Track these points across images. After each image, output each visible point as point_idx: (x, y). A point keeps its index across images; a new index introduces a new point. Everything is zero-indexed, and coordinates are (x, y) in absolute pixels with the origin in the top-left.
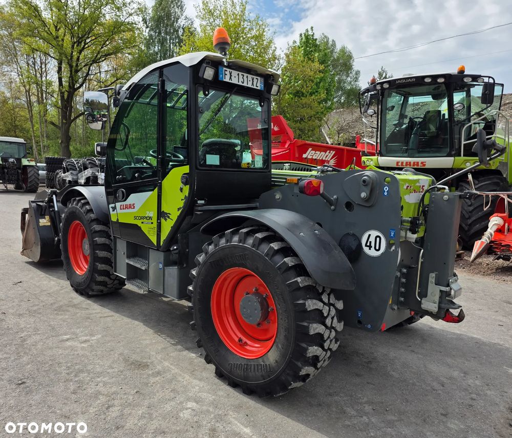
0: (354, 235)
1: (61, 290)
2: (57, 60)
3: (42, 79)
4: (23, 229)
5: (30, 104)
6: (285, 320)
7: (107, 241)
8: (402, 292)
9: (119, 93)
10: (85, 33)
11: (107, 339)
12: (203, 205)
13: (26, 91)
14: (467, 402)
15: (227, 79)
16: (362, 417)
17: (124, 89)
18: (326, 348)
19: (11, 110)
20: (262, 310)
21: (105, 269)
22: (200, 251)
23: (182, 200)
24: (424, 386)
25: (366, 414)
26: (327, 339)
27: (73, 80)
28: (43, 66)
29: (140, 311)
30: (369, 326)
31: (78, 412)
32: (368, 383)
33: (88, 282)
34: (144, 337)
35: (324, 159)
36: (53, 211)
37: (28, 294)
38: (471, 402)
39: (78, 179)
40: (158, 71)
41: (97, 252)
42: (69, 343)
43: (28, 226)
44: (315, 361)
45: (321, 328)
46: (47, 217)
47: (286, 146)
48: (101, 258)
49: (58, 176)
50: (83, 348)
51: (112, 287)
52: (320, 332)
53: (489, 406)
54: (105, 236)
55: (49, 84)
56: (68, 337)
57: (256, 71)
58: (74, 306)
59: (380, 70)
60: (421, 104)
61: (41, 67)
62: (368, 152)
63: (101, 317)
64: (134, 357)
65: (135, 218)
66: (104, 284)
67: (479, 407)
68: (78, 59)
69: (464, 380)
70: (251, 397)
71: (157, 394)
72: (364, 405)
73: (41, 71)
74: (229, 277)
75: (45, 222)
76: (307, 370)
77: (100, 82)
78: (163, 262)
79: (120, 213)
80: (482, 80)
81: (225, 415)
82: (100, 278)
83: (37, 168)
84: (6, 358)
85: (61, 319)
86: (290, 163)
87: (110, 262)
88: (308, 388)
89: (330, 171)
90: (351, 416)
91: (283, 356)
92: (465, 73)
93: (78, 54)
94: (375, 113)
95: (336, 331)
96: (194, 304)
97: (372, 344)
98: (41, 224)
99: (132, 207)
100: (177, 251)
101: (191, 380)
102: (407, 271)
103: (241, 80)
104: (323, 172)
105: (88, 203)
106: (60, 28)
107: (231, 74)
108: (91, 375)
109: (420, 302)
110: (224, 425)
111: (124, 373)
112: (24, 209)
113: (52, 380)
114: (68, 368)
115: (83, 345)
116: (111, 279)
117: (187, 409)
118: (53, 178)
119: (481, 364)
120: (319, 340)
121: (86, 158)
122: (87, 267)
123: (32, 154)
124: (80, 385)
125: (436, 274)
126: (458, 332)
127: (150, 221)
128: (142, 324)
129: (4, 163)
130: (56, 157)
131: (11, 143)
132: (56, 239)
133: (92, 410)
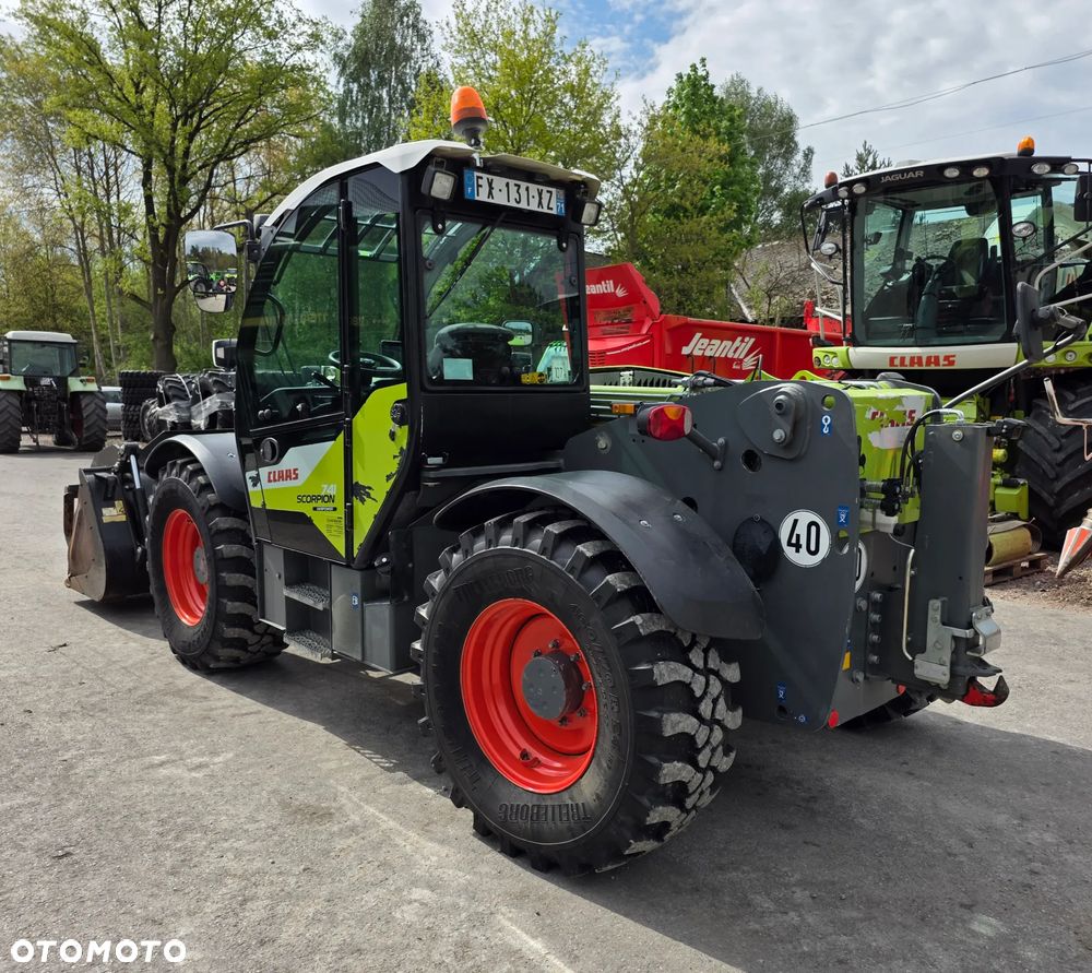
0: (763, 521)
1: (151, 659)
2: (141, 157)
3: (108, 200)
4: (68, 531)
5: (85, 256)
6: (612, 708)
7: (244, 552)
8: (874, 644)
9: (259, 232)
10: (199, 95)
11: (247, 760)
12: (440, 467)
13: (76, 228)
14: (1020, 879)
15: (483, 196)
16: (786, 913)
17: (269, 223)
18: (703, 765)
19: (44, 270)
20: (567, 687)
21: (242, 611)
22: (435, 566)
23: (395, 457)
24: (928, 847)
25: (797, 907)
26: (704, 747)
27: (176, 200)
28: (111, 172)
29: (319, 699)
30: (802, 719)
31: (181, 911)
32: (805, 843)
33: (207, 640)
34: (325, 756)
35: (730, 356)
36: (130, 489)
37: (78, 671)
38: (1028, 879)
39: (191, 417)
40: (337, 185)
41: (224, 575)
42: (163, 772)
43: (79, 524)
44: (678, 793)
45: (688, 722)
46: (119, 504)
47: (644, 331)
48: (233, 588)
49: (148, 414)
50: (193, 782)
51: (259, 651)
52: (686, 731)
53: (1069, 886)
54: (240, 539)
55: (126, 210)
56: (163, 757)
57: (547, 176)
58: (179, 693)
59: (861, 150)
60: (956, 223)
61: (107, 173)
62: (827, 338)
63: (234, 716)
64: (302, 798)
65: (300, 499)
66: (241, 644)
67: (1046, 889)
68: (187, 153)
69: (1019, 832)
70: (548, 875)
71: (349, 874)
72: (794, 889)
73: (108, 183)
74: (496, 619)
75: (114, 513)
76: (661, 814)
77: (237, 202)
78: (359, 591)
79: (269, 490)
80: (1073, 167)
81: (492, 913)
82: (232, 632)
83: (101, 397)
84: (32, 804)
85: (150, 721)
86: (634, 369)
87: (253, 597)
88: (673, 855)
89: (709, 386)
90: (763, 912)
91: (611, 783)
92: (1035, 155)
93: (186, 142)
94: (838, 250)
95: (724, 728)
96: (425, 679)
97: (822, 760)
98: (105, 520)
99: (293, 476)
100: (387, 568)
101: (423, 842)
102: (884, 597)
103: (514, 195)
104: (694, 387)
105: (201, 471)
106: (145, 87)
107: (490, 184)
108: (210, 836)
109: (912, 662)
110: (488, 935)
111: (281, 830)
112: (70, 486)
113: (126, 848)
114: (163, 822)
115: (194, 774)
116: (254, 633)
117: (410, 903)
118: (138, 419)
119: (1060, 798)
120: (686, 748)
121: (206, 372)
122: (203, 608)
123: (93, 367)
124: (187, 858)
125: (943, 602)
126: (1016, 731)
127: (331, 505)
128: (321, 728)
129: (31, 389)
130: (143, 371)
131: (44, 344)
132: (139, 550)
133: (209, 907)
